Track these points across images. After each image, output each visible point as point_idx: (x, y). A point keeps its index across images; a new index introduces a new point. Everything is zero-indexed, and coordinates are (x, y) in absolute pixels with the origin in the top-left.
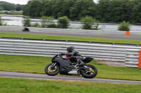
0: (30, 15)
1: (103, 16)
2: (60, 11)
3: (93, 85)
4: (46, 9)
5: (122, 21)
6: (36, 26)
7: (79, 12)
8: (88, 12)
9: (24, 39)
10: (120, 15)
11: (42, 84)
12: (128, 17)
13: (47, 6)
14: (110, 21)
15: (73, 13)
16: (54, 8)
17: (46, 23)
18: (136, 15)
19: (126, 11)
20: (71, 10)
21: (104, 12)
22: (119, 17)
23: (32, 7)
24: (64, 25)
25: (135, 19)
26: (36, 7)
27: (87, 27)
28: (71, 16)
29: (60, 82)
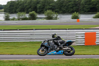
0: (9, 12)
1: (60, 9)
2: (30, 8)
3: (49, 61)
4: (20, 7)
5: (74, 12)
6: (13, 19)
7: (43, 8)
8: (50, 7)
9: (4, 30)
10: (72, 8)
11: (12, 64)
12: (78, 9)
13: (21, 5)
14: (65, 12)
15: (39, 8)
16: (26, 6)
17: (21, 17)
18: (83, 7)
19: (76, 5)
20: (38, 7)
21: (61, 7)
22: (72, 9)
23: (10, 6)
24: (33, 17)
25: (83, 10)
26: (13, 6)
27: (49, 18)
28: (38, 11)
29: (26, 61)
